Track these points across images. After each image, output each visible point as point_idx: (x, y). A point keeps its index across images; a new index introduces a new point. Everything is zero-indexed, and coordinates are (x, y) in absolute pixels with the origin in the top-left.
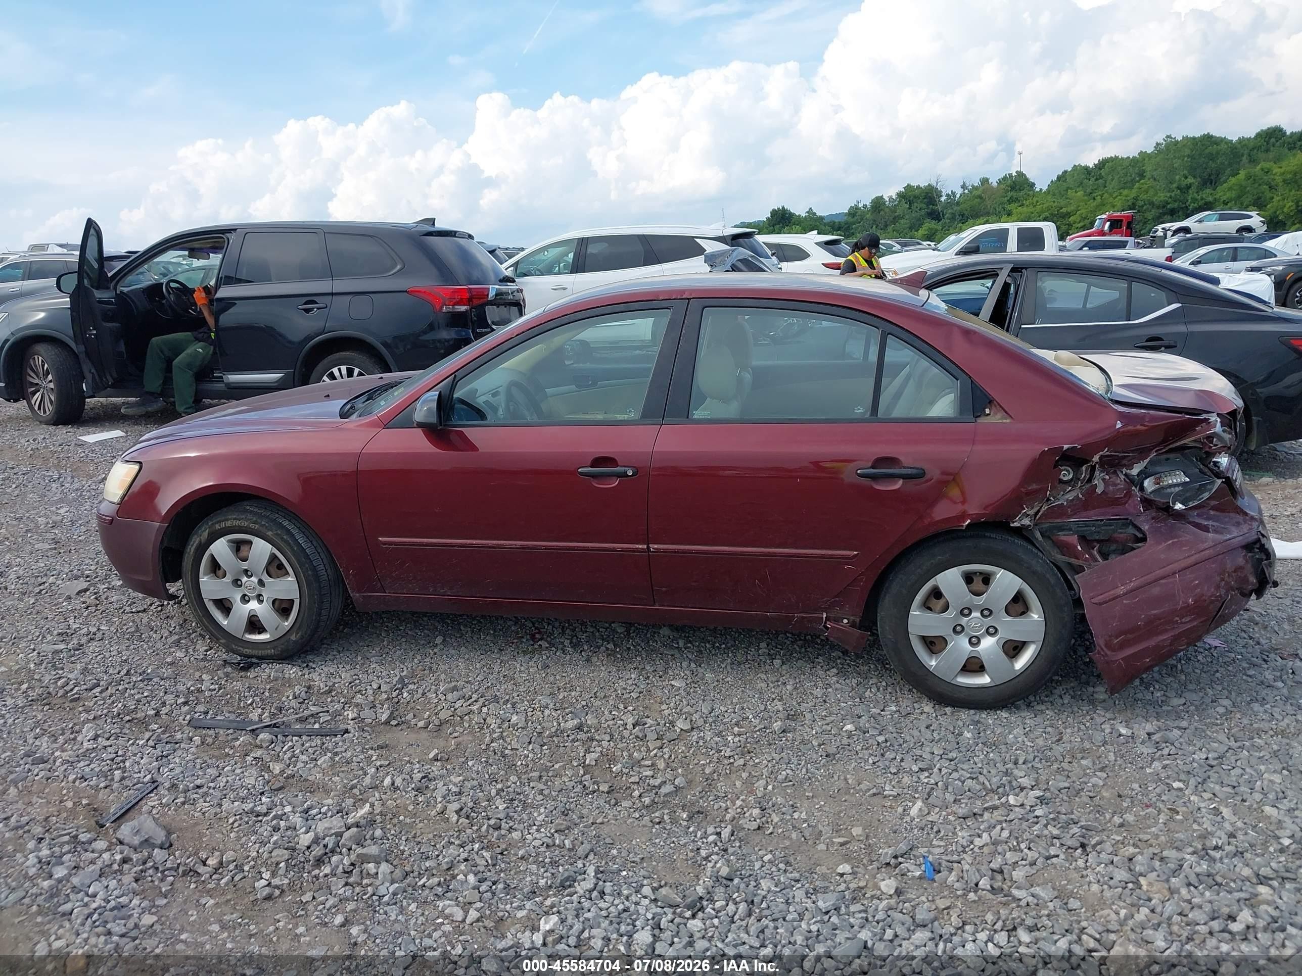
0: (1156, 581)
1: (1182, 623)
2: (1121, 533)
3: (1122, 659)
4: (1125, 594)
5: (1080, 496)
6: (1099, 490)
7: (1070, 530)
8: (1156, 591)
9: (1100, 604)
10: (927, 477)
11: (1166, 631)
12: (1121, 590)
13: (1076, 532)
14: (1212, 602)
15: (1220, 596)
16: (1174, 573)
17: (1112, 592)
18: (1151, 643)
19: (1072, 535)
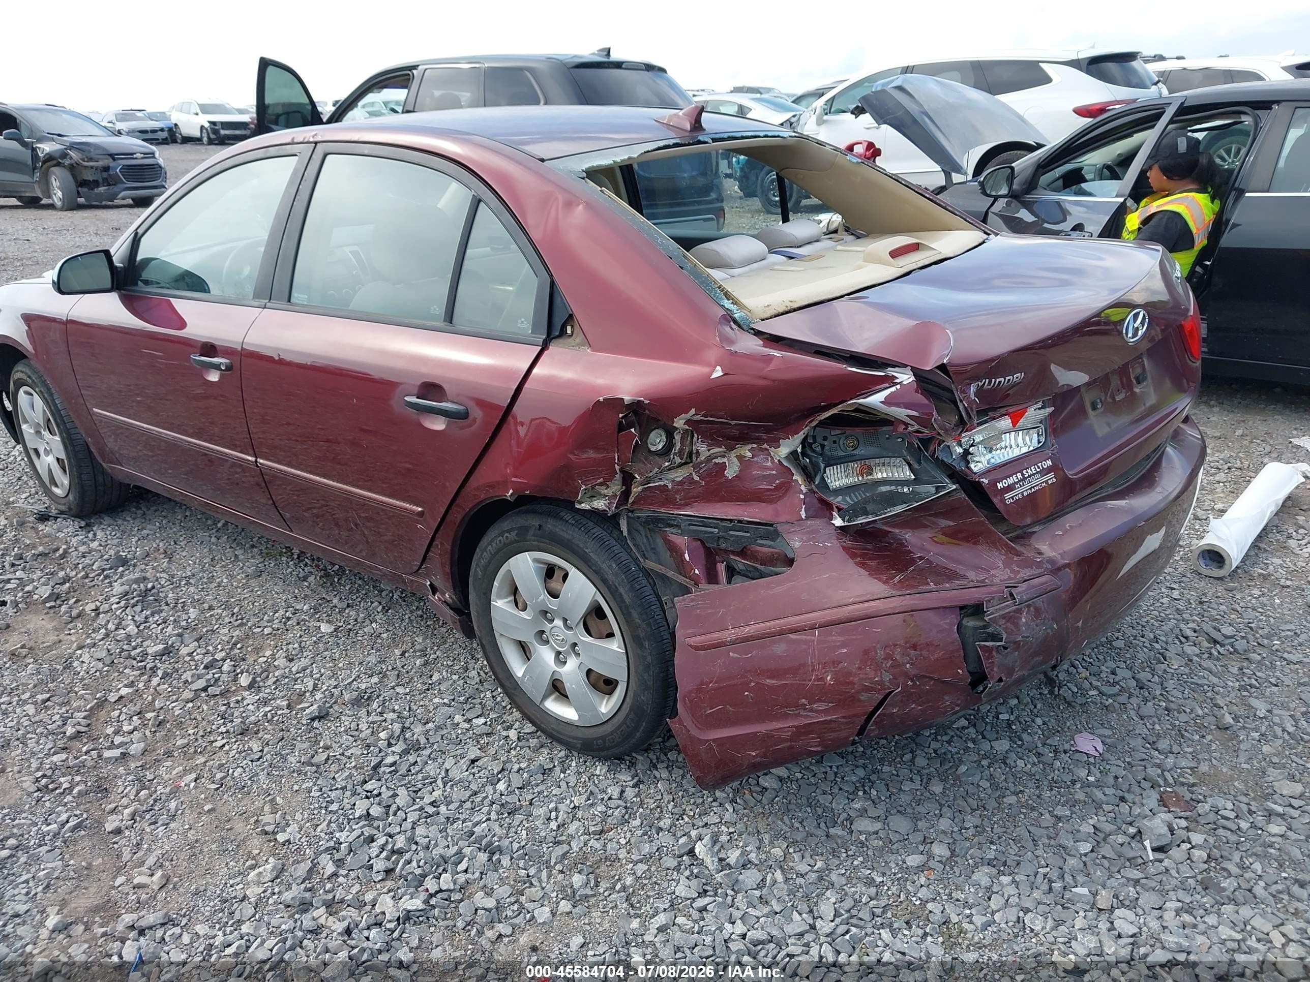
0: (780, 633)
1: (811, 710)
2: (762, 545)
3: (714, 740)
4: (733, 643)
5: (696, 478)
6: (730, 473)
7: (678, 526)
8: (780, 648)
9: (697, 648)
10: (471, 417)
11: (786, 716)
12: (729, 635)
13: (690, 533)
14: (867, 689)
15: (881, 683)
16: (813, 627)
17: (716, 635)
18: (761, 728)
19: (681, 535)
